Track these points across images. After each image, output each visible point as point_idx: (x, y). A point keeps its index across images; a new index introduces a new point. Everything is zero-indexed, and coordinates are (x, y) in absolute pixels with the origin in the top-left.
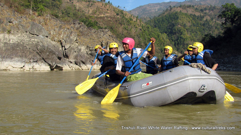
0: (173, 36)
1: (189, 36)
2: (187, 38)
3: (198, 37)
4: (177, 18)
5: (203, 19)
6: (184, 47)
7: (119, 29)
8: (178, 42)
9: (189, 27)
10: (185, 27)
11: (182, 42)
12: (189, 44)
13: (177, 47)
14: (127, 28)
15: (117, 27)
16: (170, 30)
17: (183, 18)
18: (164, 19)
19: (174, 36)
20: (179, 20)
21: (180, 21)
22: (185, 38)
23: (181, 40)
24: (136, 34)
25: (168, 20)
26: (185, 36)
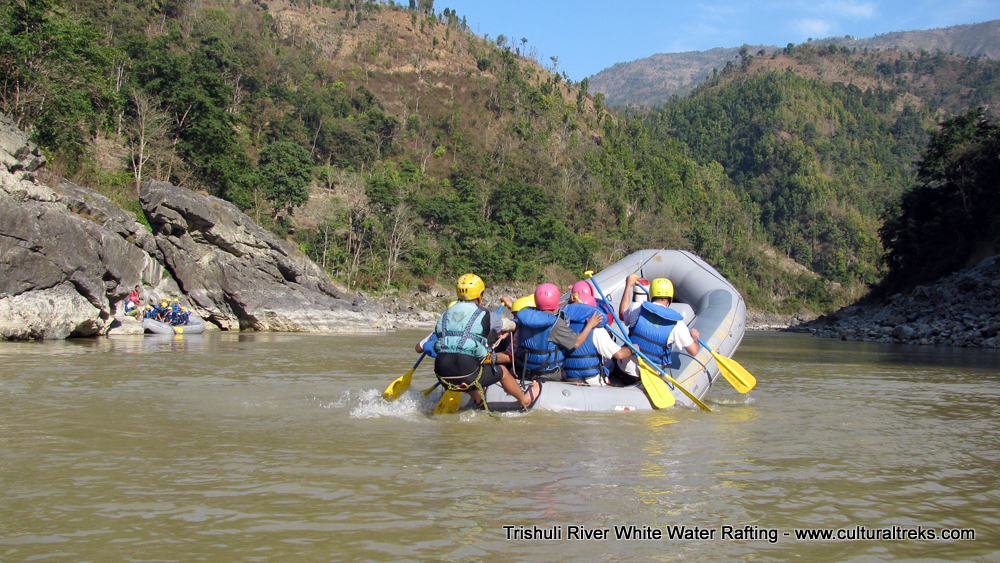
0: (754, 181)
1: (831, 180)
2: (819, 188)
3: (871, 184)
4: (772, 101)
5: (892, 105)
6: (804, 231)
7: (481, 134)
8: (777, 205)
9: (828, 141)
10: (811, 137)
11: (796, 209)
12: (830, 213)
13: (774, 229)
14: (525, 131)
15: (473, 124)
16: (740, 156)
17: (803, 101)
18: (716, 106)
19: (760, 178)
20: (785, 109)
21: (786, 114)
22: (811, 186)
23: (791, 196)
24: (570, 161)
25: (735, 111)
26: (813, 178)
